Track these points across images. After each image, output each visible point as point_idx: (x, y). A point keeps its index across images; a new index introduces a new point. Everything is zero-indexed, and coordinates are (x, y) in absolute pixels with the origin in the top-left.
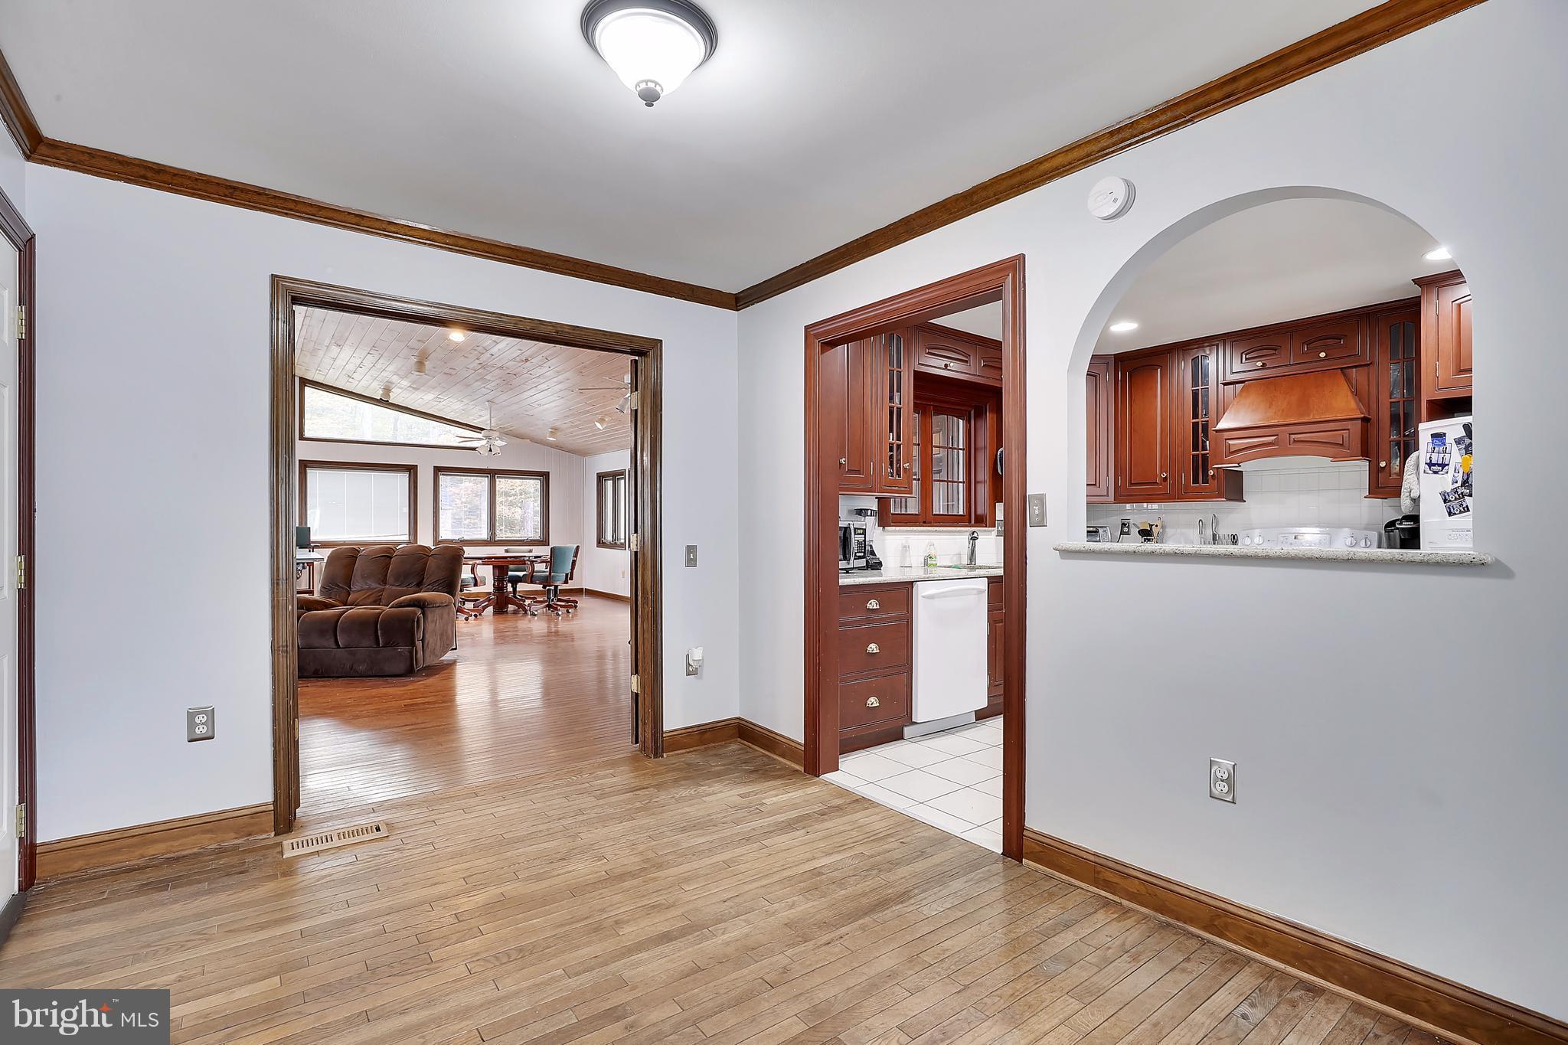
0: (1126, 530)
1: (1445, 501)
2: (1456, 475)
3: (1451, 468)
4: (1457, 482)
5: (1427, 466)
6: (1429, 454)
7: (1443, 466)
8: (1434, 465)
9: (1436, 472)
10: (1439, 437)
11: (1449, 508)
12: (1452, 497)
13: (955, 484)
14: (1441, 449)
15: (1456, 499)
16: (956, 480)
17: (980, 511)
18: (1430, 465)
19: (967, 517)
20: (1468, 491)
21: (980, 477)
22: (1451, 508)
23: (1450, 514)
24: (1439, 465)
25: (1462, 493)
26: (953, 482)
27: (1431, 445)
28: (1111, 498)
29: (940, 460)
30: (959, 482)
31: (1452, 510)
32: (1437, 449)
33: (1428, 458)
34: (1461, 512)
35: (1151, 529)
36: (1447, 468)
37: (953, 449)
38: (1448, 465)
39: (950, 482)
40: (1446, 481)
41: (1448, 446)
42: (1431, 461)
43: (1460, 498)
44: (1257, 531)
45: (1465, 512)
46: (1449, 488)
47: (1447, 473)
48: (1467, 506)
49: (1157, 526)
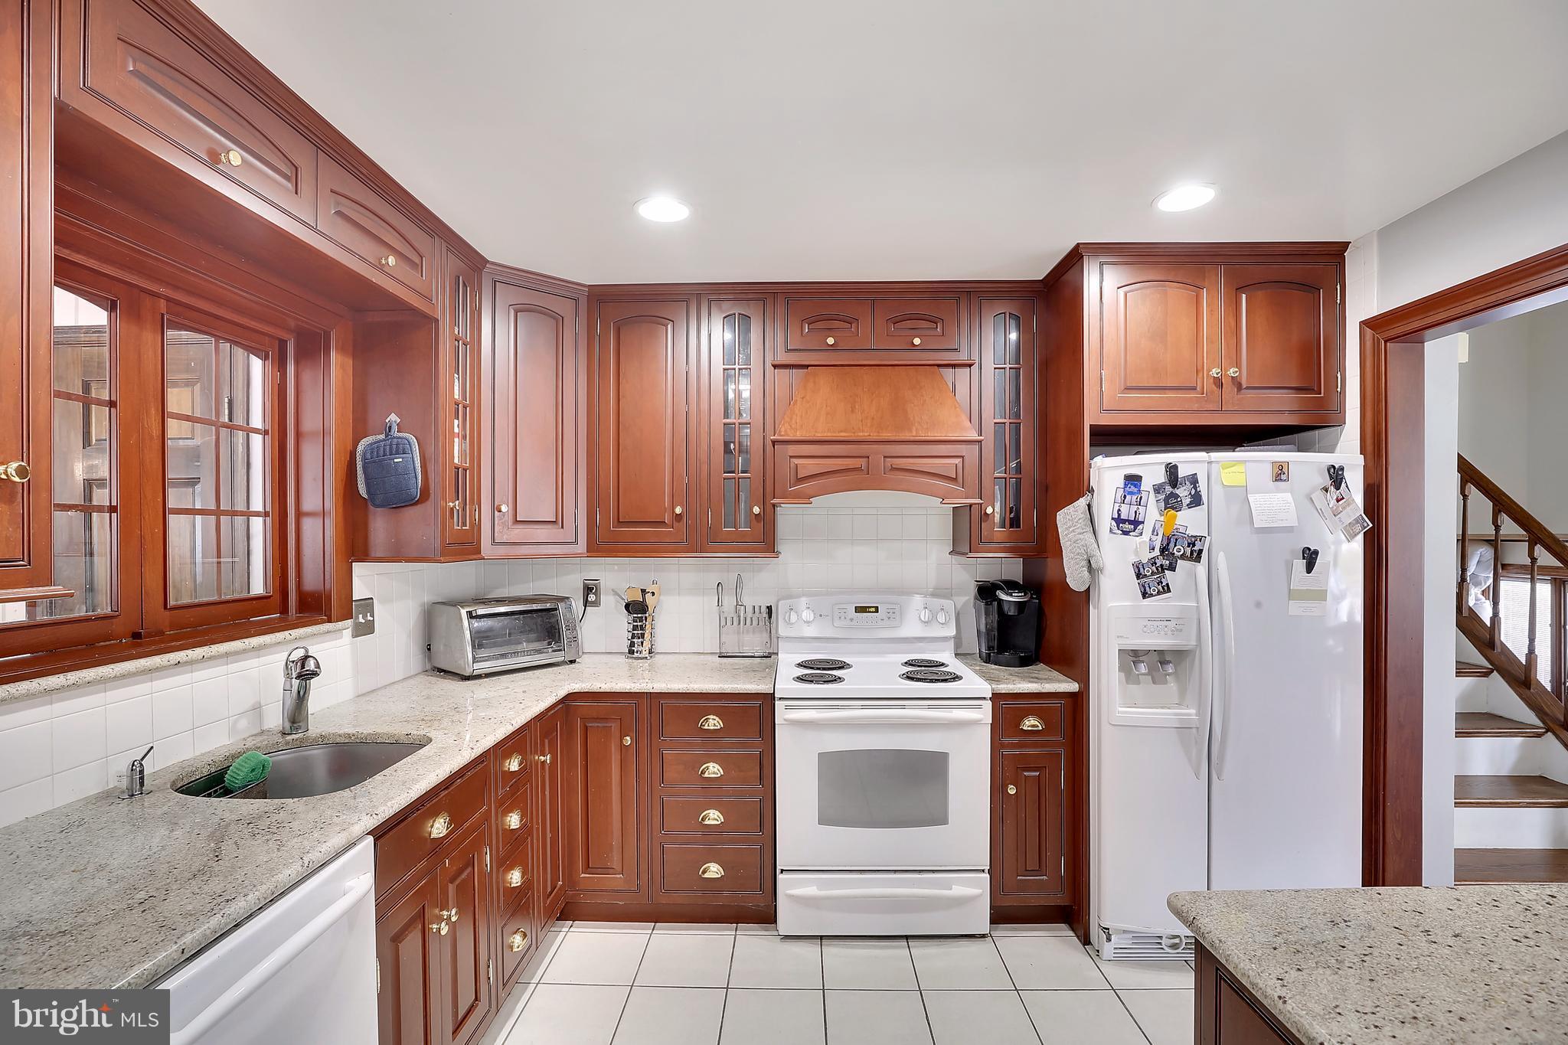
0: (592, 598)
1: (1138, 575)
2: (1154, 538)
3: (1147, 528)
4: (1153, 549)
5: (1114, 523)
6: (1117, 505)
7: (1136, 523)
8: (1124, 521)
9: (1125, 533)
10: (1133, 480)
11: (1144, 586)
12: (1147, 571)
13: (239, 520)
14: (1134, 497)
15: (1153, 574)
16: (240, 507)
17: (312, 581)
18: (1119, 521)
19: (277, 598)
20: (1168, 562)
21: (311, 502)
22: (1147, 586)
23: (1145, 595)
24: (1130, 522)
25: (1162, 565)
26: (234, 513)
27: (1121, 492)
28: (582, 546)
29: (194, 455)
30: (249, 514)
31: (1148, 589)
32: (1128, 497)
33: (1116, 508)
34: (1159, 593)
35: (644, 598)
36: (1140, 527)
37: (232, 427)
38: (1143, 523)
39: (226, 513)
40: (1141, 546)
41: (1144, 495)
42: (1119, 515)
43: (1158, 573)
44: (804, 601)
45: (1164, 592)
46: (1145, 556)
47: (1141, 534)
48: (1167, 584)
49: (653, 594)
